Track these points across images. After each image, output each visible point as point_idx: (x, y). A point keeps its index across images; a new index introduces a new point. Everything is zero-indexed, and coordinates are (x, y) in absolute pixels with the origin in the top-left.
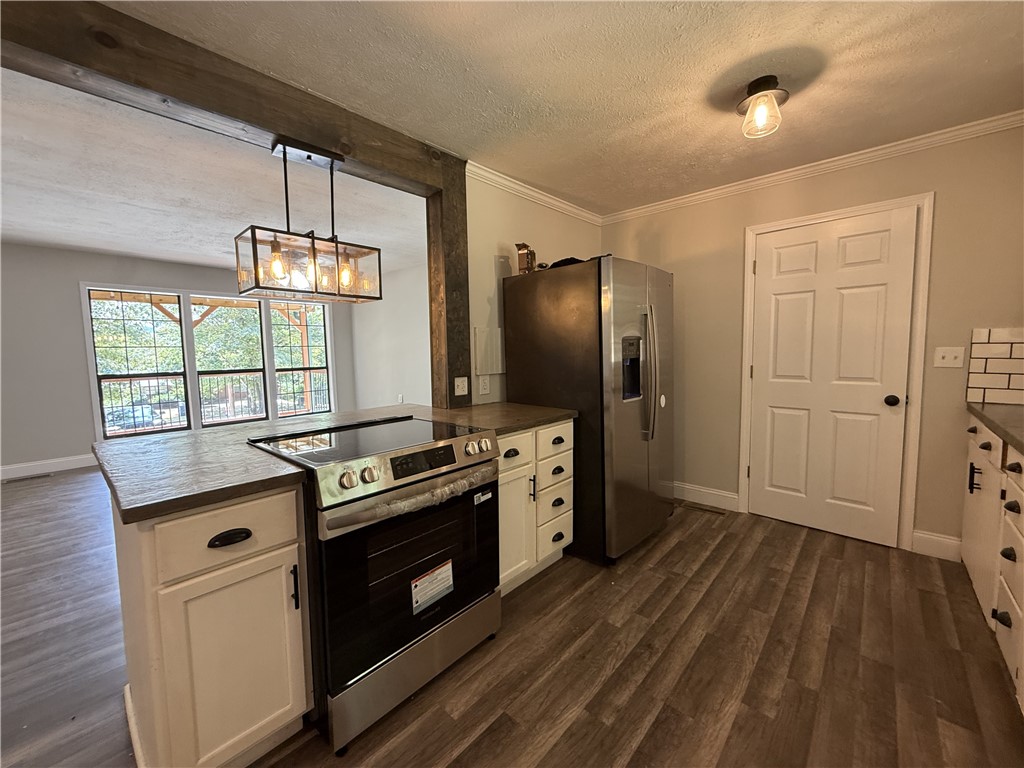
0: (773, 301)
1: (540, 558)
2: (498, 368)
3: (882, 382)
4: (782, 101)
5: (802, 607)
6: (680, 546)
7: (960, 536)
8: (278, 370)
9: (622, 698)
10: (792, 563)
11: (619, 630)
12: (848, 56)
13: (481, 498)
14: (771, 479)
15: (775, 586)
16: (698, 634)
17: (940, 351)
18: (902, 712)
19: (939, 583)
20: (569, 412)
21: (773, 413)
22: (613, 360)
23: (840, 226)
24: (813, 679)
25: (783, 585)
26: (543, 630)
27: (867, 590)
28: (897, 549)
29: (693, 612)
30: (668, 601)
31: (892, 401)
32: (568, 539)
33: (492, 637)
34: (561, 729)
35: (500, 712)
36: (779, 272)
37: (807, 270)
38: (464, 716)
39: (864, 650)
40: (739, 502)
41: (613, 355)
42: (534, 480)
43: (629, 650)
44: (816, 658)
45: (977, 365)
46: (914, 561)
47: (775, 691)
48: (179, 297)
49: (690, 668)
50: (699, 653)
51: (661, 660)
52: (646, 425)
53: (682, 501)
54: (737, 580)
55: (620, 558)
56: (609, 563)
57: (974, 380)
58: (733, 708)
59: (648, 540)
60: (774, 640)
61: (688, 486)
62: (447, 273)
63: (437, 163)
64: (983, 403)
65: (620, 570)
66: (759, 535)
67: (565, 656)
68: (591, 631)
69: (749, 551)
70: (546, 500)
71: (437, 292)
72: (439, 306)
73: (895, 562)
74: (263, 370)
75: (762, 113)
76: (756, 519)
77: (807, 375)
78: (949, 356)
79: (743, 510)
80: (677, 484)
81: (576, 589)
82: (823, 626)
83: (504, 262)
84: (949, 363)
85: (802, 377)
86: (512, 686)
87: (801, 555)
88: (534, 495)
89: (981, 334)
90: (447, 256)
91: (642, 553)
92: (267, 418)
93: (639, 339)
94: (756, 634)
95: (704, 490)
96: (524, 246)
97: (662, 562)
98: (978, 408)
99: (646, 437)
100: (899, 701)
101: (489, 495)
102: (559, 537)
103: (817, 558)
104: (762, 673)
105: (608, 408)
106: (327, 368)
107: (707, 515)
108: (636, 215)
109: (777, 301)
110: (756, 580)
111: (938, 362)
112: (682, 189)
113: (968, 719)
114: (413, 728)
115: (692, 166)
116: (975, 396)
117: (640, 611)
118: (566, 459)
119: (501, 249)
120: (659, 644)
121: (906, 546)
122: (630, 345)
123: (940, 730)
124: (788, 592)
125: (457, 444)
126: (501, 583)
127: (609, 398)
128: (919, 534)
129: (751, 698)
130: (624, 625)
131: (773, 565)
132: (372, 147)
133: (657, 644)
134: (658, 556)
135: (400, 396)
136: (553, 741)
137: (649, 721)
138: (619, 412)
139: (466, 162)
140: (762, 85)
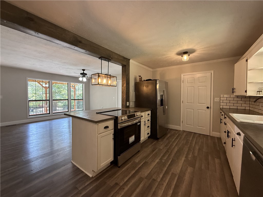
0: (187, 89)
1: (145, 138)
2: (134, 100)
3: (206, 104)
5: (193, 145)
6: (170, 136)
7: (220, 133)
8: (72, 100)
9: (165, 158)
10: (191, 138)
11: (162, 149)
12: (199, 50)
13: (139, 124)
14: (187, 123)
15: (188, 142)
16: (176, 149)
17: (216, 99)
18: (210, 158)
19: (216, 141)
20: (150, 109)
21: (187, 110)
22: (159, 99)
23: (198, 75)
24: (196, 154)
25: (190, 142)
26: (148, 150)
27: (204, 142)
28: (210, 136)
29: (175, 146)
30: (170, 145)
31: (208, 108)
32: (150, 134)
33: (139, 151)
34: (156, 163)
35: (145, 161)
36: (188, 83)
37: (192, 83)
38: (138, 162)
39: (204, 150)
40: (181, 128)
41: (159, 98)
42: (145, 122)
43: (164, 152)
44: (196, 152)
45: (221, 101)
46: (212, 138)
47: (190, 156)
48: (49, 81)
49: (176, 154)
50: (177, 152)
51: (170, 153)
52: (164, 112)
53: (169, 129)
54: (182, 141)
55: (159, 138)
56: (157, 139)
57: (221, 104)
58: (183, 159)
59: (164, 135)
60: (189, 150)
61: (170, 125)
62: (126, 81)
63: (125, 60)
64: (223, 108)
65: (160, 140)
66: (185, 134)
67: (153, 153)
68: (157, 150)
69: (183, 137)
70: (147, 126)
71: (124, 85)
72: (124, 87)
73: (209, 137)
74: (68, 100)
76: (184, 131)
77: (193, 103)
78: (217, 99)
79: (181, 130)
80: (169, 125)
81: (152, 143)
82: (197, 148)
83: (135, 79)
84: (217, 101)
85: (192, 103)
86: (146, 157)
87: (193, 137)
88: (145, 125)
89: (222, 96)
90: (126, 78)
91: (163, 137)
92: (68, 111)
93: (163, 95)
94: (186, 149)
95: (173, 126)
96: (140, 76)
97: (167, 139)
98: (222, 109)
99: (164, 114)
100: (209, 156)
101: (140, 124)
102: (148, 134)
103: (196, 137)
104: (188, 154)
105: (158, 108)
106: (83, 99)
107: (174, 131)
108: (159, 70)
109: (187, 88)
110: (185, 141)
111: (215, 101)
112: (169, 66)
113: (220, 158)
114: (130, 164)
115: (172, 62)
116: (221, 107)
117: (165, 146)
118: (149, 118)
119: (135, 76)
120: (170, 151)
121: (211, 135)
122: (162, 96)
123: (215, 159)
124: (191, 143)
125: (136, 114)
126: (141, 140)
127: (158, 107)
128: (213, 133)
129: (186, 157)
130: (163, 148)
131: (188, 139)
132: (115, 58)
133: (169, 151)
134: (166, 138)
135: (102, 106)
136: (155, 164)
137: (170, 161)
138: (160, 109)
139: (130, 60)
140: (185, 53)
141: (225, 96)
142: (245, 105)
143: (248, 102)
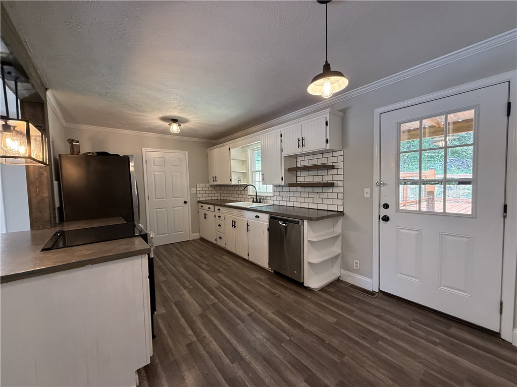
0: (153, 174)
3: (182, 198)
4: (180, 125)
5: (190, 256)
7: (199, 232)
14: (158, 232)
17: (192, 189)
21: (157, 210)
25: (182, 255)
27: (195, 249)
31: (185, 202)
36: (154, 165)
37: (162, 165)
45: (198, 192)
46: (195, 241)
57: (198, 196)
66: (162, 250)
69: (166, 254)
75: (175, 128)
78: (194, 190)
84: (194, 192)
85: (164, 198)
89: (198, 185)
110: (176, 257)
111: (192, 192)
116: (198, 200)
121: (191, 239)
128: (193, 235)
131: (175, 253)
139: (47, 89)
140: (175, 120)
141: (201, 185)
142: (216, 195)
143: (219, 192)
